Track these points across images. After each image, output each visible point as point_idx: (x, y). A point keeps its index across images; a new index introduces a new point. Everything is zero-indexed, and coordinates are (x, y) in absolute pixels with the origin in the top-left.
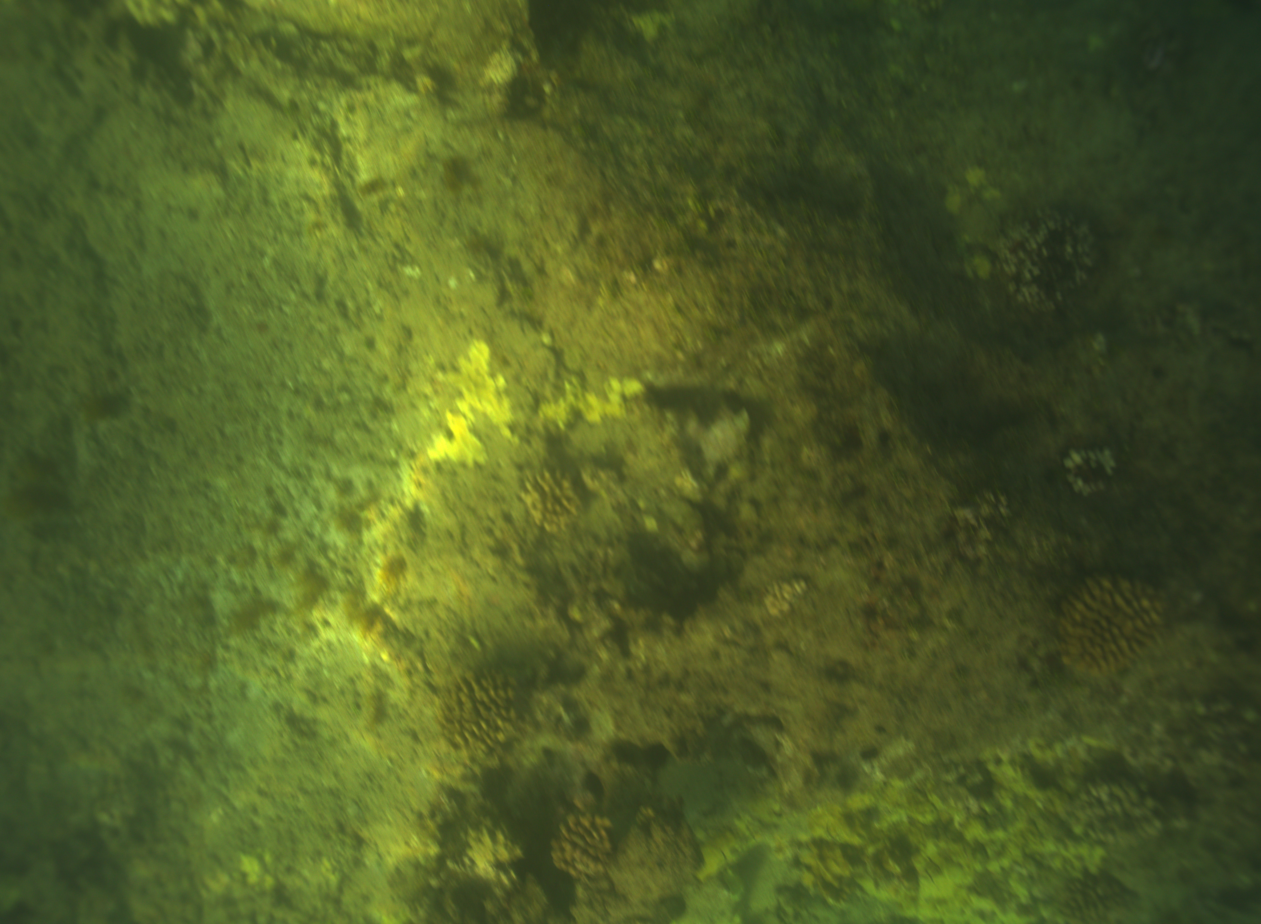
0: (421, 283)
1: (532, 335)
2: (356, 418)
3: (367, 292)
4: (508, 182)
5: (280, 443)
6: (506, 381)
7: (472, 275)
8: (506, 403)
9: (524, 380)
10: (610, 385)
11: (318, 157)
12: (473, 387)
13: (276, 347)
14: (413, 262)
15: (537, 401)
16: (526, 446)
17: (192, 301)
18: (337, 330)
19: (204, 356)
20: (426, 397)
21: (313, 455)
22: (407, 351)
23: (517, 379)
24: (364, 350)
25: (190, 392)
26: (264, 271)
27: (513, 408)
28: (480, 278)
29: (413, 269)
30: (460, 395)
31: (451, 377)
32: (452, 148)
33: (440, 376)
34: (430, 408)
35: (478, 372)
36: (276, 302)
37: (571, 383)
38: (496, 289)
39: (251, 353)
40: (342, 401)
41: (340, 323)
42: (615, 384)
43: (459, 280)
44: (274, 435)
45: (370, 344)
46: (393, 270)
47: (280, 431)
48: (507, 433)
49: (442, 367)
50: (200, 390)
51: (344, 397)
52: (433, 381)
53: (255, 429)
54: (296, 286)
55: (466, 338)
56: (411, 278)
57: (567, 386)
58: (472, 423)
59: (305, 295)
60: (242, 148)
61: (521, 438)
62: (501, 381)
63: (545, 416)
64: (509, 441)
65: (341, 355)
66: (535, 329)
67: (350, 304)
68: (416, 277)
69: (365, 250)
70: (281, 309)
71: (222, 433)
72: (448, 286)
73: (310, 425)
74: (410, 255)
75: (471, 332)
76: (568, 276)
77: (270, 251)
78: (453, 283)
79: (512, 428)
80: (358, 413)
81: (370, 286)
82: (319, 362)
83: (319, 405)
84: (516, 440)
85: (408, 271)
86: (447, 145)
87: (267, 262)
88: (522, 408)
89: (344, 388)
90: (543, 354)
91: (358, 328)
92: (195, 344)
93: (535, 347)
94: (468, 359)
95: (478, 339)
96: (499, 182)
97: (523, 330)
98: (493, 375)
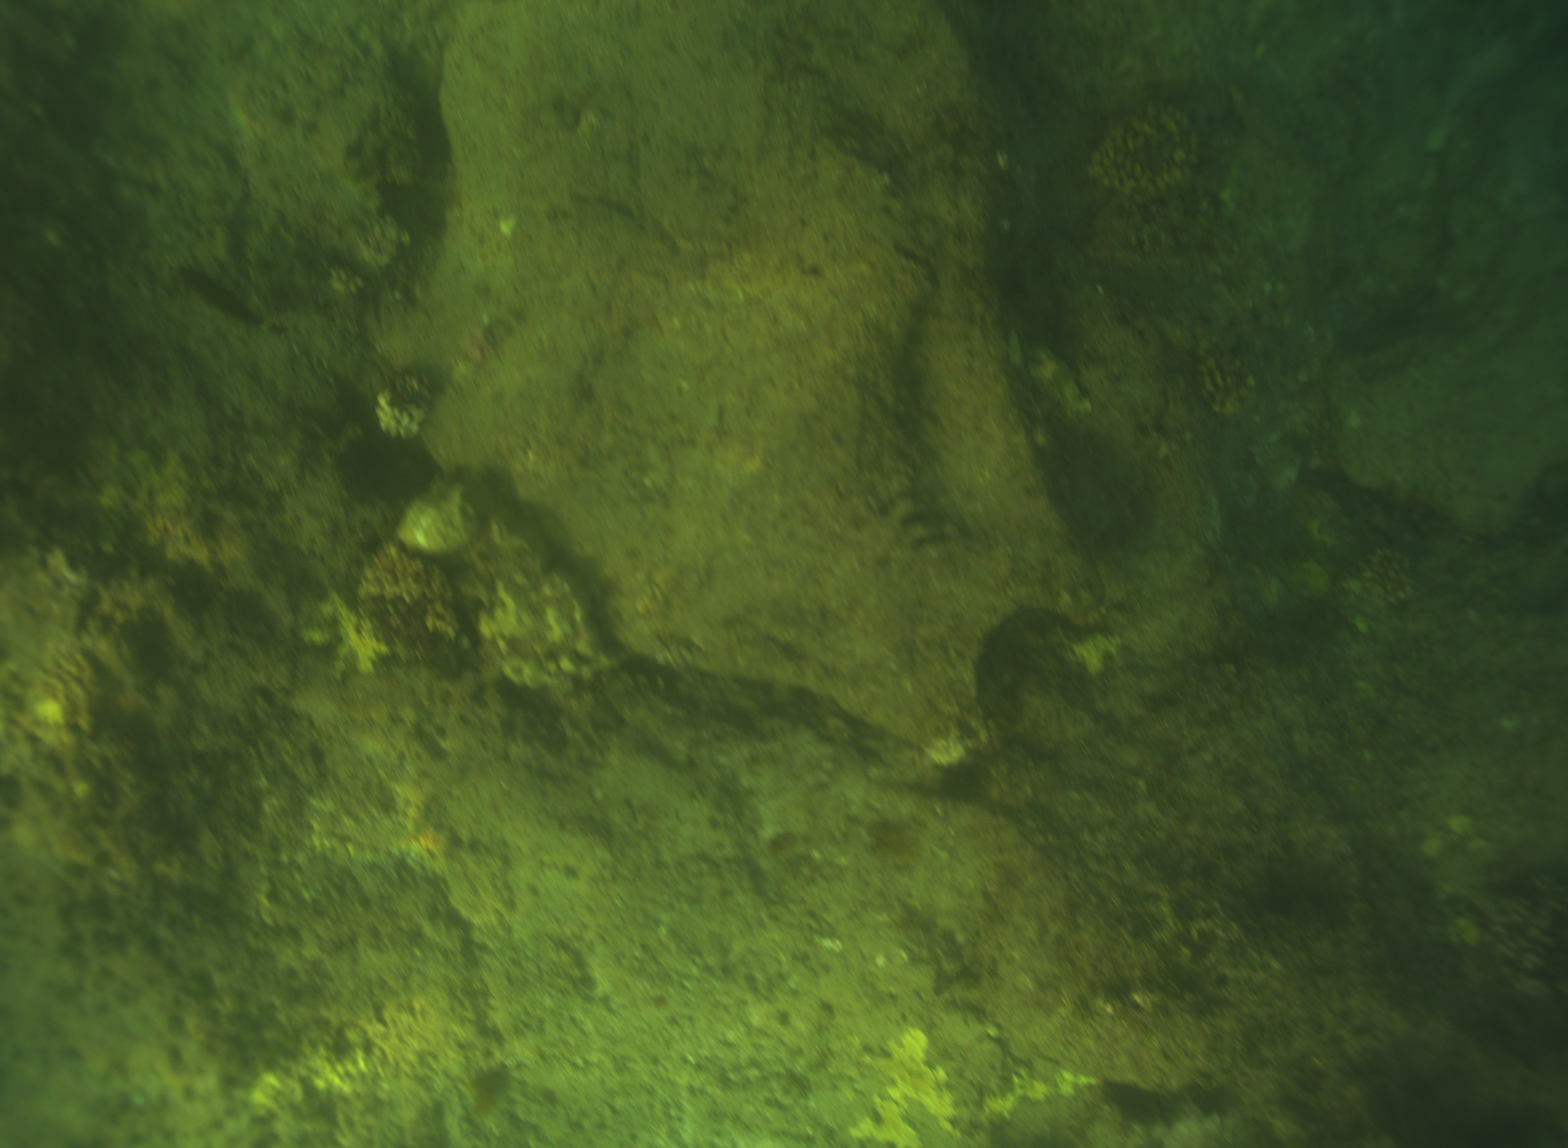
0: (842, 956)
1: (977, 1028)
2: (767, 1094)
3: (779, 963)
4: (943, 855)
5: (680, 1120)
6: (947, 1074)
7: (904, 955)
8: (948, 1098)
9: (968, 1074)
10: (1062, 1076)
11: (719, 818)
12: (907, 1075)
13: (676, 1022)
14: (832, 934)
15: (982, 1092)
16: (968, 1139)
17: (576, 973)
18: (744, 1002)
19: (589, 1026)
20: (851, 1079)
21: (718, 1134)
22: (828, 1030)
23: (960, 1074)
24: (775, 1025)
25: (575, 1065)
26: (661, 942)
27: (956, 1105)
28: (915, 960)
29: (833, 942)
30: (893, 1082)
31: (882, 1062)
32: (875, 810)
33: (867, 1059)
34: (855, 1091)
35: (912, 1059)
36: (675, 977)
37: (1019, 1075)
38: (933, 974)
39: (645, 1026)
40: (752, 1078)
41: (749, 997)
42: (1068, 1076)
43: (889, 958)
44: (673, 1112)
45: (784, 1018)
46: (810, 942)
47: (680, 1108)
48: (948, 1126)
49: (868, 1049)
50: (586, 1062)
51: (754, 1073)
52: (859, 1065)
53: (651, 1106)
54: (698, 959)
55: (897, 1022)
56: (831, 952)
57: (1016, 1080)
58: (906, 1111)
59: (708, 969)
60: (628, 804)
61: (963, 1132)
62: (941, 1074)
63: (991, 1110)
64: (949, 1134)
65: (748, 1026)
66: (980, 1021)
67: (759, 976)
68: (837, 949)
69: (775, 918)
70: (683, 986)
71: (613, 1110)
72: (876, 965)
73: (715, 1103)
74: (827, 923)
75: (904, 1017)
76: (1027, 982)
77: (665, 917)
78: (881, 961)
79: (954, 1122)
80: (771, 1090)
81: (783, 958)
82: (724, 1034)
83: (725, 1082)
84: (958, 1134)
85: (827, 943)
86: (869, 807)
87: (663, 931)
88: (966, 1104)
89: (754, 1063)
90: (988, 1046)
91: (769, 1000)
92: (579, 1015)
93: (980, 1039)
94: (901, 1045)
95: (913, 1026)
96: (934, 854)
97: (966, 1023)
98: (930, 1064)
